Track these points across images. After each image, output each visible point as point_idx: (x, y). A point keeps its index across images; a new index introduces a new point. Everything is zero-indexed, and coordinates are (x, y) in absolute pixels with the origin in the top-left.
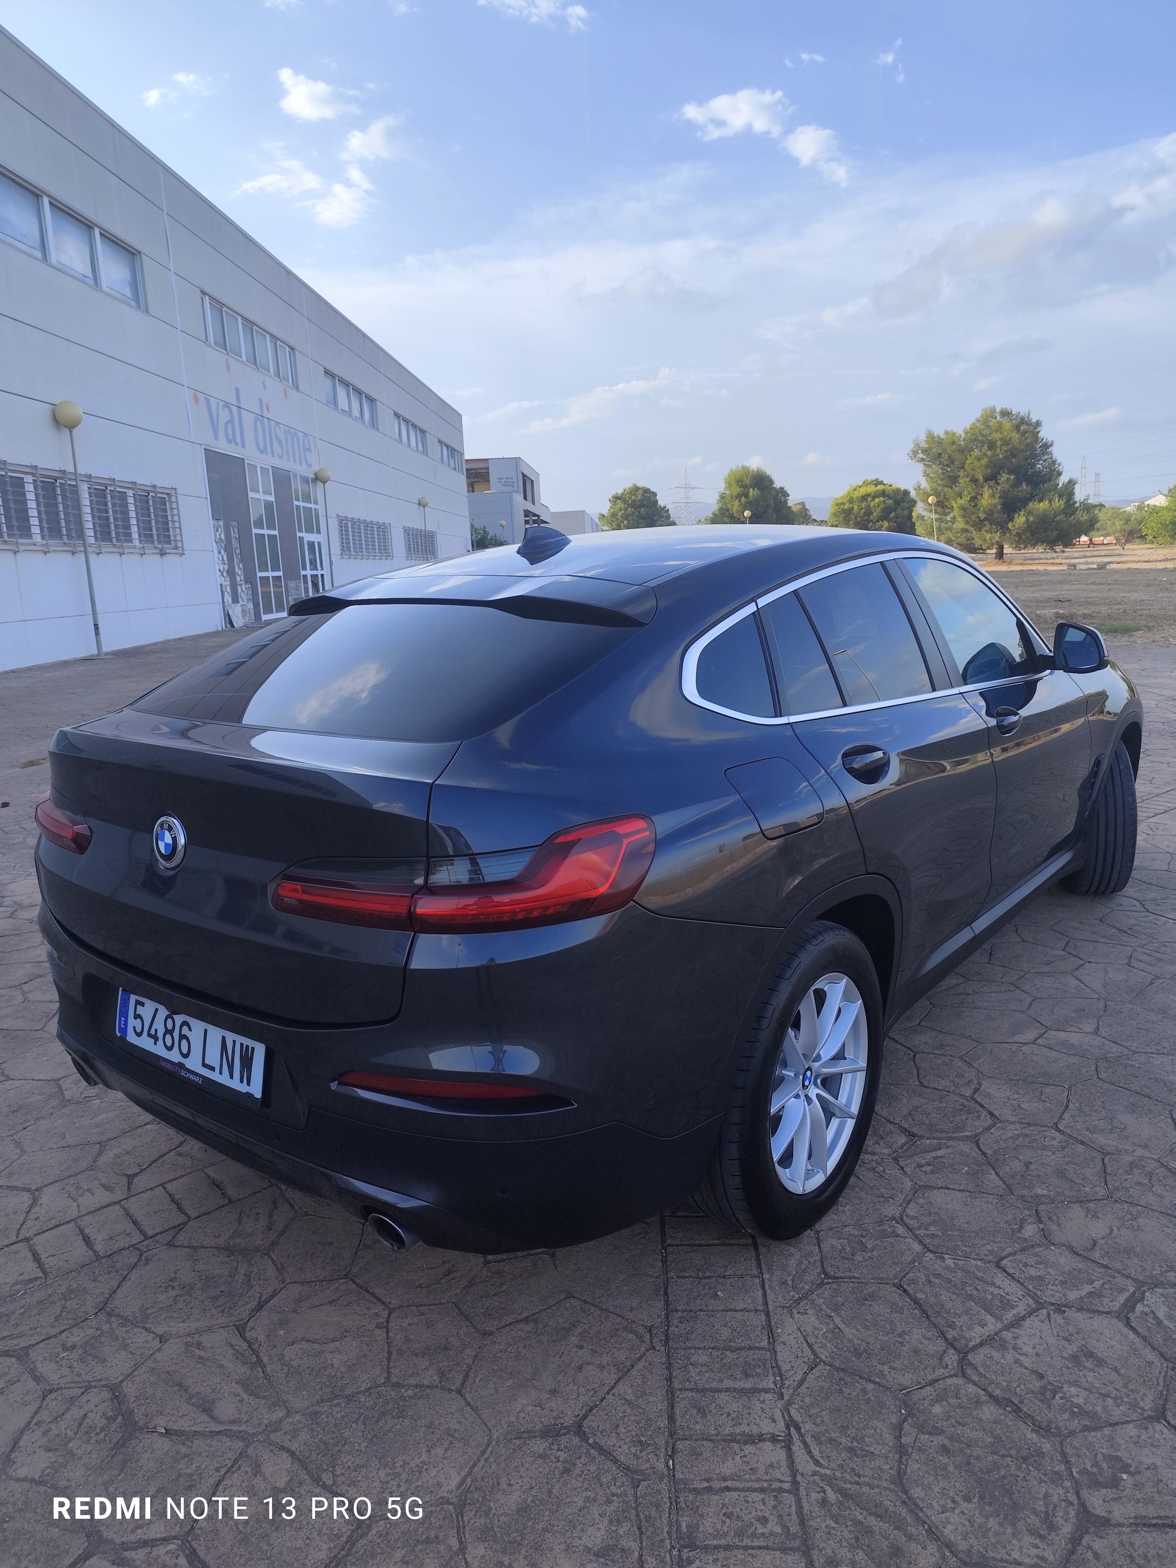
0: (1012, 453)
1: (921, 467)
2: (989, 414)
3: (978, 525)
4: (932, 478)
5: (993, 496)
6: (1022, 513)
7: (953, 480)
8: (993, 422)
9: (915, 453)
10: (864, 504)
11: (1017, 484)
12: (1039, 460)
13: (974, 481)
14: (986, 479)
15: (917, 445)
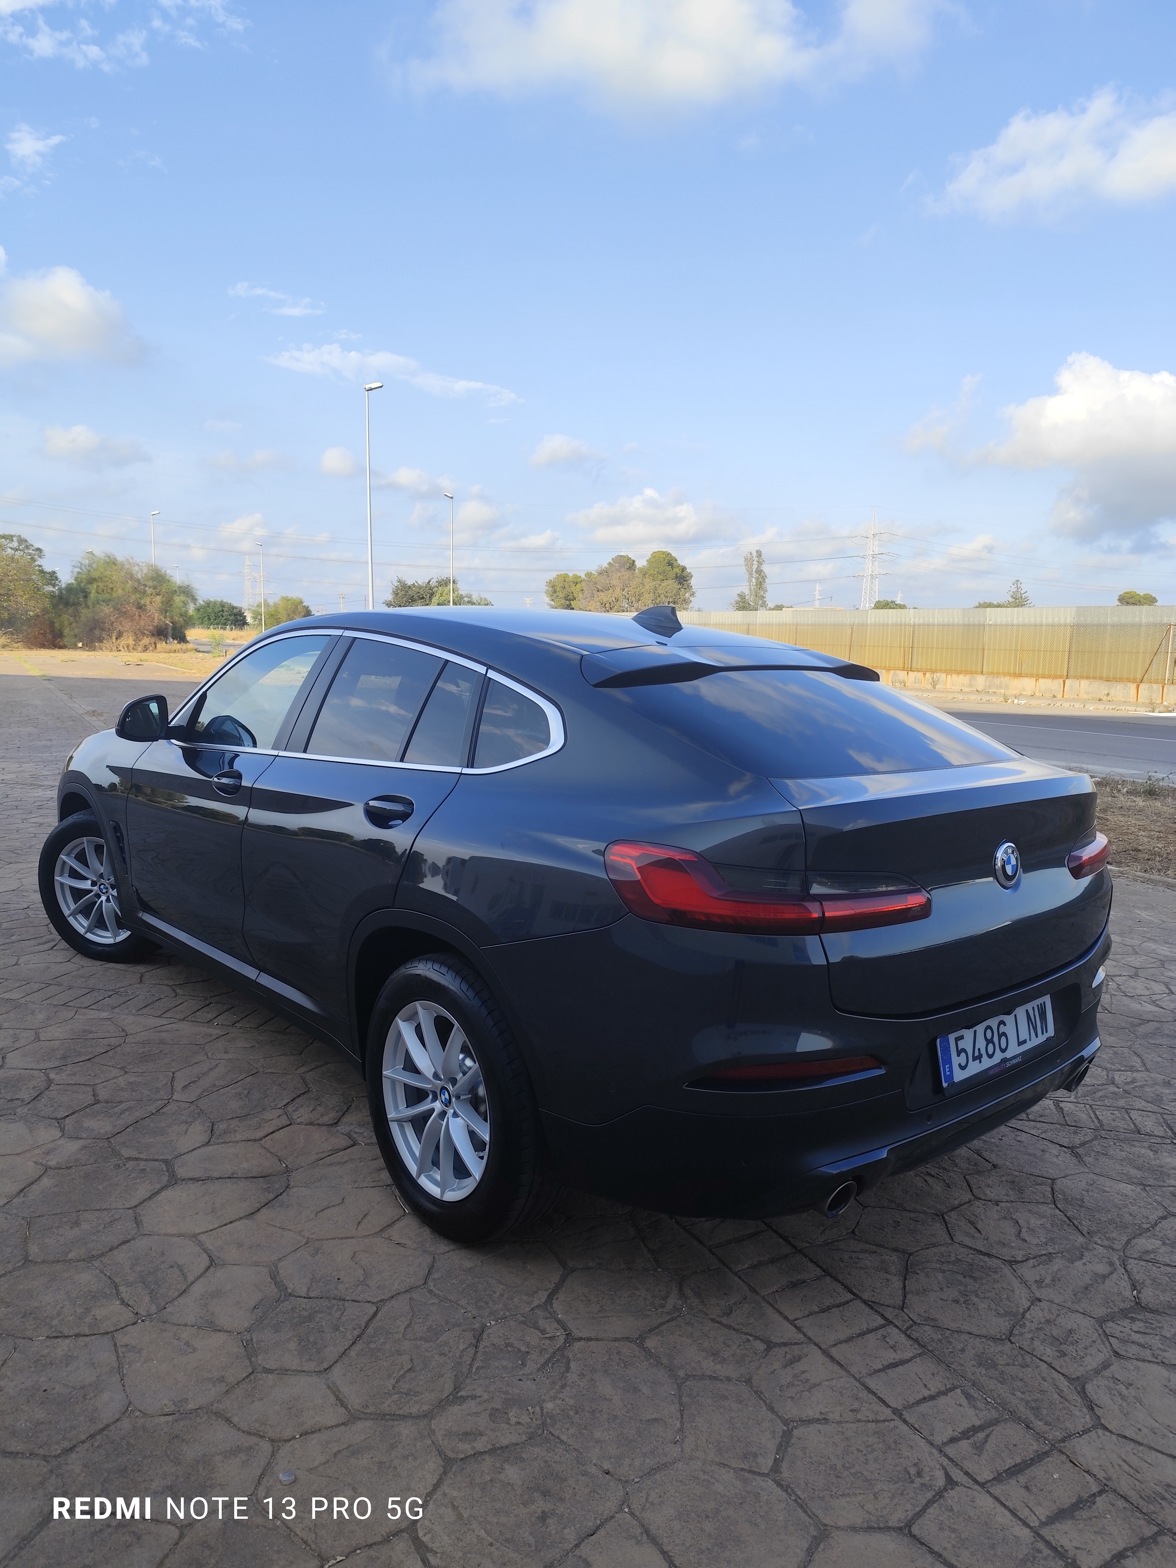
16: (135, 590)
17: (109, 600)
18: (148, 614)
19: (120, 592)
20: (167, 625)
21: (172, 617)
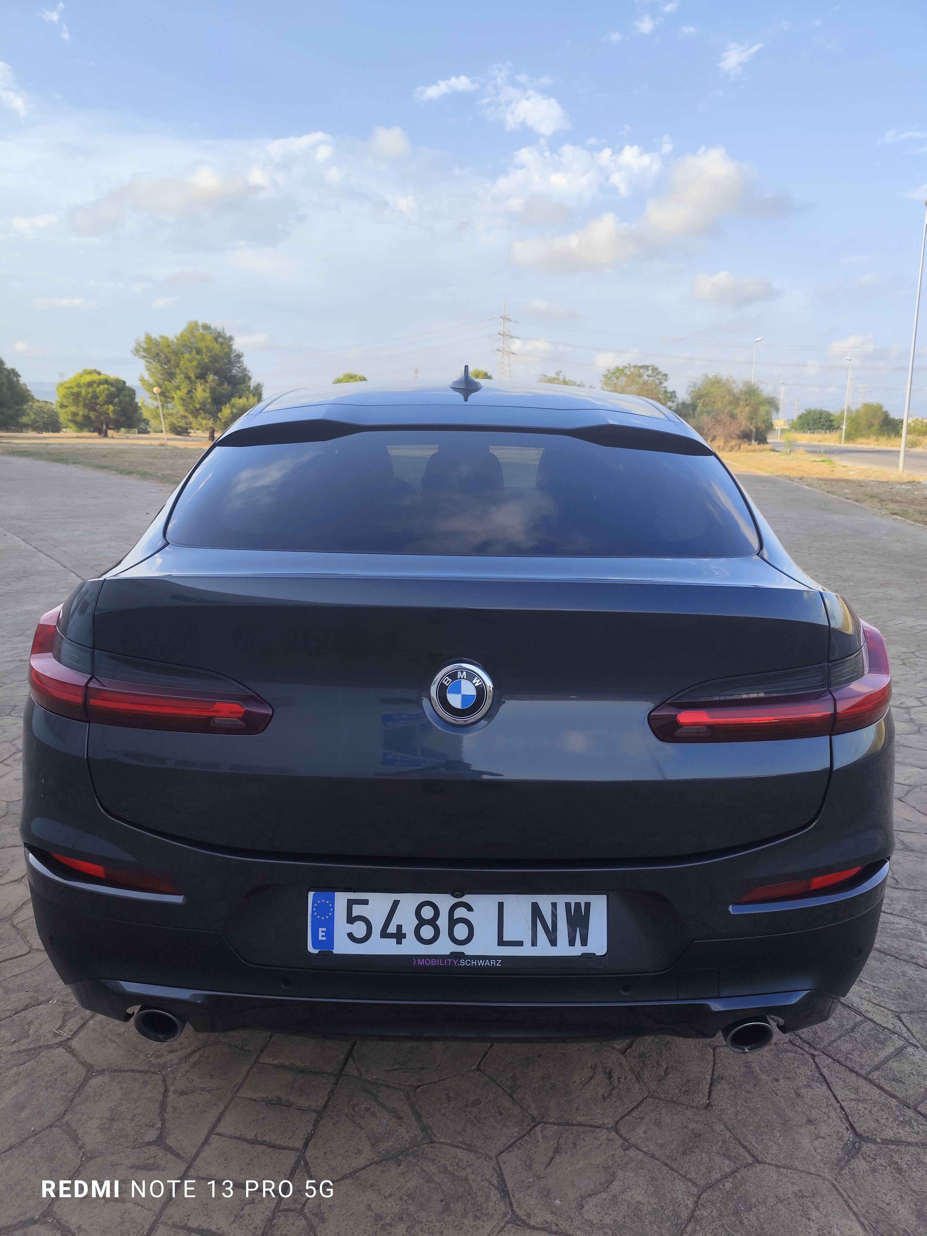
0: (215, 359)
1: (142, 362)
2: (193, 327)
3: (195, 413)
4: (153, 372)
5: (204, 391)
6: (228, 406)
7: (171, 376)
8: (197, 333)
9: (137, 351)
10: (90, 390)
11: (220, 384)
12: (234, 367)
13: (188, 378)
14: (197, 377)
15: (139, 344)
16: (731, 403)
17: (711, 411)
18: (738, 422)
19: (719, 404)
20: (751, 430)
21: (756, 424)
